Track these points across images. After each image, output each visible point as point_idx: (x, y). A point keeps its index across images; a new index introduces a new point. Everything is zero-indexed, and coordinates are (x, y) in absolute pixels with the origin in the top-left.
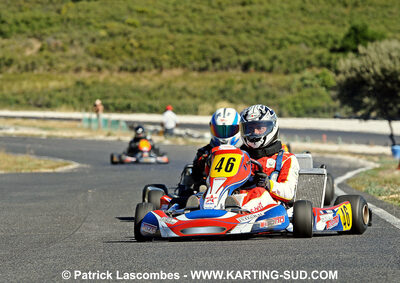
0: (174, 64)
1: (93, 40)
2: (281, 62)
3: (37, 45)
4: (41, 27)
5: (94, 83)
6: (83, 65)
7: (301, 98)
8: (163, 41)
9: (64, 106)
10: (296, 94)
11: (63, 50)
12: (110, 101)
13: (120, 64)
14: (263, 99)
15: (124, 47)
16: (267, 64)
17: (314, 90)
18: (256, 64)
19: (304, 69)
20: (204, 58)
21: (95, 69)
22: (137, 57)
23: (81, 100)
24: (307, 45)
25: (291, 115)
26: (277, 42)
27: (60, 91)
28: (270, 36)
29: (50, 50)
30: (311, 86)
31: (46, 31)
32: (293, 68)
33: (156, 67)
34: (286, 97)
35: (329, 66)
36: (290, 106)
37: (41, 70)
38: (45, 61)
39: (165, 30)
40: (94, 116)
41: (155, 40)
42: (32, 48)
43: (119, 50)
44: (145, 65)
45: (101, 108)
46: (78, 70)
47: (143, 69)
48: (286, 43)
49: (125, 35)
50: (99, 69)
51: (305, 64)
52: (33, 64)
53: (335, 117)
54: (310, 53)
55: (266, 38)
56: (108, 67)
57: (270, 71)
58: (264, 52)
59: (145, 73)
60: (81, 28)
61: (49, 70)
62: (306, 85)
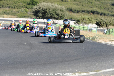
7: (21, 14)
14: (13, 14)
25: (19, 18)
34: (18, 14)
35: (26, 7)
36: (19, 16)
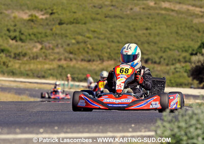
0: (110, 58)
1: (68, 45)
2: (164, 59)
3: (39, 46)
4: (42, 37)
5: (68, 66)
6: (62, 57)
8: (105, 47)
9: (51, 77)
10: (172, 75)
11: (53, 49)
12: (75, 76)
13: (82, 57)
15: (84, 49)
16: (158, 60)
17: (181, 74)
18: (152, 60)
19: (176, 63)
21: (69, 59)
22: (91, 54)
23: (61, 75)
24: (178, 51)
26: (163, 49)
27: (50, 70)
28: (160, 46)
29: (46, 49)
30: (180, 72)
31: (44, 39)
32: (171, 63)
33: (100, 60)
37: (41, 59)
38: (43, 55)
39: (106, 41)
40: (66, 83)
41: (101, 46)
42: (37, 48)
43: (81, 50)
44: (95, 58)
45: (70, 79)
46: (60, 60)
47: (94, 61)
48: (167, 50)
49: (85, 42)
50: (71, 60)
51: (177, 61)
52: (37, 56)
53: (191, 88)
54: (179, 56)
55: (158, 47)
56: (75, 59)
57: (159, 63)
58: (156, 54)
59: (94, 63)
60: (62, 38)
61: (45, 59)
62: (177, 72)
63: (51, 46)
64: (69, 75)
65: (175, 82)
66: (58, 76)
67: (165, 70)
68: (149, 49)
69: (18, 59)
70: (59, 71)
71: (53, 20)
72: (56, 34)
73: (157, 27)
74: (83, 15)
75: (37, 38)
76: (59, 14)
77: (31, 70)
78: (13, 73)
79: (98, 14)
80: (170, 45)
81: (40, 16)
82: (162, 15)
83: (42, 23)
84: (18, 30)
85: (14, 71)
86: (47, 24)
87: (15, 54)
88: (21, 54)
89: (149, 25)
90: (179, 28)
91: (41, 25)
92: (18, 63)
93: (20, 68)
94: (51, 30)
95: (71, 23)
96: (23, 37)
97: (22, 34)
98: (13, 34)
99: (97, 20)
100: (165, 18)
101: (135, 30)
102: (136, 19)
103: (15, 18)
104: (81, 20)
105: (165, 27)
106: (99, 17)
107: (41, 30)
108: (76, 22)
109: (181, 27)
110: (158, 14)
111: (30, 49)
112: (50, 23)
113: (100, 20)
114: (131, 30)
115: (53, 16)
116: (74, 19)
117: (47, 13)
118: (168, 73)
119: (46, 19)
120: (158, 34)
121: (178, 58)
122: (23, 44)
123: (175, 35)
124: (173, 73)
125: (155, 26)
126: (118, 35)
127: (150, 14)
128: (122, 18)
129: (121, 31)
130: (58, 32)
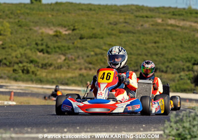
1: (88, 56)
3: (63, 58)
4: (65, 50)
5: (88, 75)
6: (83, 67)
9: (74, 85)
10: (177, 82)
11: (75, 60)
15: (101, 60)
16: (164, 69)
17: (185, 81)
18: (160, 69)
19: (181, 72)
20: (137, 66)
21: (88, 69)
23: (81, 82)
24: (183, 62)
26: (169, 60)
27: (72, 78)
28: (166, 56)
29: (69, 60)
30: (184, 79)
31: (68, 52)
32: (176, 71)
37: (64, 69)
38: (66, 65)
42: (60, 59)
43: (99, 61)
46: (81, 69)
48: (173, 60)
49: (102, 54)
50: (90, 69)
51: (181, 70)
52: (61, 66)
53: (194, 93)
55: (165, 58)
57: (166, 72)
58: (163, 64)
60: (83, 51)
61: (68, 69)
62: (182, 79)
63: (73, 57)
64: (89, 83)
65: (180, 88)
66: (79, 83)
67: (171, 78)
68: (157, 59)
69: (45, 69)
70: (80, 79)
71: (75, 35)
72: (77, 47)
73: (164, 41)
74: (101, 30)
75: (62, 50)
76: (80, 30)
77: (56, 78)
78: (41, 81)
79: (113, 30)
80: (176, 56)
81: (64, 32)
82: (169, 30)
83: (65, 38)
84: (45, 44)
85: (42, 79)
86: (70, 39)
87: (42, 64)
88: (47, 65)
89: (157, 39)
90: (184, 42)
91: (64, 39)
92: (45, 72)
93: (46, 76)
94: (73, 43)
95: (90, 38)
96: (49, 50)
97: (48, 47)
98: (40, 47)
99: (113, 35)
100: (171, 33)
101: (145, 44)
102: (146, 34)
103: (42, 33)
104: (99, 35)
105: (171, 41)
106: (114, 32)
107: (64, 43)
108: (94, 36)
109: (185, 41)
110: (165, 30)
111: (55, 60)
112: (72, 38)
113: (115, 35)
114: (142, 44)
115: (75, 32)
116: (93, 34)
117: (69, 29)
118: (173, 80)
119: (69, 34)
120: (165, 47)
121: (182, 67)
122: (49, 56)
123: (180, 48)
124: (178, 81)
125: (163, 40)
126: (130, 48)
127: (158, 30)
128: (134, 33)
129: (133, 45)
130: (79, 45)
